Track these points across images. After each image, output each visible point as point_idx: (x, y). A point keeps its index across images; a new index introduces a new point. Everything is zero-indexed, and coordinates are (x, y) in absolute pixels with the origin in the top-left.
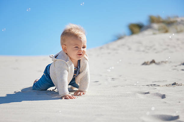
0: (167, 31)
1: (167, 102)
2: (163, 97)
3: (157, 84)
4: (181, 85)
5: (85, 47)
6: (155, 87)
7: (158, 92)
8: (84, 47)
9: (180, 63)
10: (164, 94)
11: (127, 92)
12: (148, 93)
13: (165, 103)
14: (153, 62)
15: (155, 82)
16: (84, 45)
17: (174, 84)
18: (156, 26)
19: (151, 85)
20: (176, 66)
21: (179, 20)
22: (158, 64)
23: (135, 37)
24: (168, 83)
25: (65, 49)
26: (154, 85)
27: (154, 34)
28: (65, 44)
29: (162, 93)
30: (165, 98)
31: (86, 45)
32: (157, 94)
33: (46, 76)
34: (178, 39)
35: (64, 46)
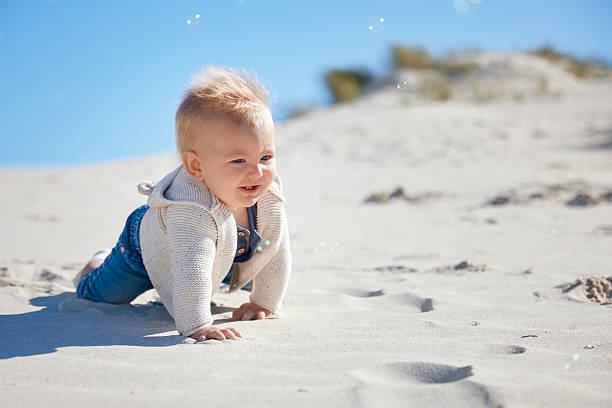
0: (444, 97)
1: (437, 322)
2: (426, 306)
3: (408, 264)
4: (483, 270)
5: (270, 157)
6: (403, 276)
7: (409, 290)
8: (265, 159)
9: (482, 200)
10: (428, 297)
11: (314, 291)
12: (379, 293)
13: (432, 325)
14: (398, 193)
15: (404, 257)
16: (268, 149)
17: (463, 266)
18: (411, 78)
19: (390, 268)
20: (470, 209)
21: (484, 60)
22: (414, 200)
23: (346, 114)
24: (442, 263)
25: (194, 168)
26: (400, 268)
27: (405, 104)
28: (193, 149)
29: (424, 295)
30: (432, 309)
31: (273, 148)
32: (408, 299)
33: (130, 256)
34: (479, 124)
35: (190, 154)
